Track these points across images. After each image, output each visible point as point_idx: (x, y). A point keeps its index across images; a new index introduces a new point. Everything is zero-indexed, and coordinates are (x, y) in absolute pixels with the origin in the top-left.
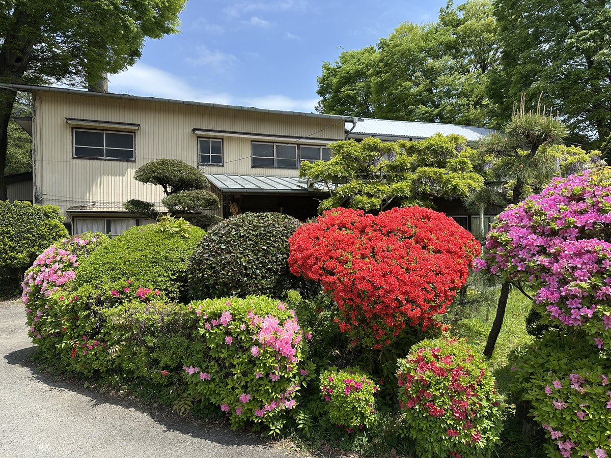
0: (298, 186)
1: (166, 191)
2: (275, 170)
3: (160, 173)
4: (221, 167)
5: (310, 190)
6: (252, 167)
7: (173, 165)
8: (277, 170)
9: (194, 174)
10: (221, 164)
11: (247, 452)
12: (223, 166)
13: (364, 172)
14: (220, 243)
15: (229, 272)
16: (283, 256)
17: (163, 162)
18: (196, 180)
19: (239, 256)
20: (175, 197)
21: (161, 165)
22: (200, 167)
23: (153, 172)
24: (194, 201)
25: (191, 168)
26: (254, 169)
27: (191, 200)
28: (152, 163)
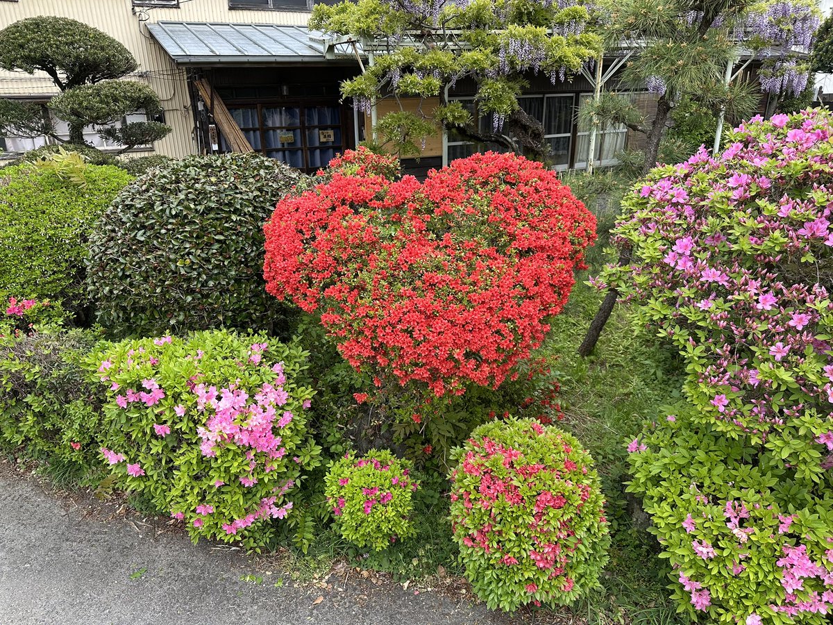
0: (311, 47)
1: (57, 81)
2: (270, 13)
3: (35, 50)
4: (175, 10)
5: (329, 57)
6: (230, 9)
7: (57, 32)
8: (274, 13)
9: (103, 49)
10: (173, 3)
11: (216, 585)
12: (177, 6)
13: (416, 29)
14: (135, 228)
15: (156, 286)
16: (257, 249)
17: (37, 25)
18: (108, 60)
19: (172, 257)
20: (72, 96)
21: (34, 33)
22: (137, 9)
23: (22, 46)
24: (108, 104)
25: (95, 36)
26: (233, 12)
27: (101, 102)
28: (16, 26)
